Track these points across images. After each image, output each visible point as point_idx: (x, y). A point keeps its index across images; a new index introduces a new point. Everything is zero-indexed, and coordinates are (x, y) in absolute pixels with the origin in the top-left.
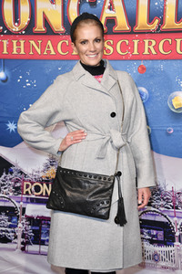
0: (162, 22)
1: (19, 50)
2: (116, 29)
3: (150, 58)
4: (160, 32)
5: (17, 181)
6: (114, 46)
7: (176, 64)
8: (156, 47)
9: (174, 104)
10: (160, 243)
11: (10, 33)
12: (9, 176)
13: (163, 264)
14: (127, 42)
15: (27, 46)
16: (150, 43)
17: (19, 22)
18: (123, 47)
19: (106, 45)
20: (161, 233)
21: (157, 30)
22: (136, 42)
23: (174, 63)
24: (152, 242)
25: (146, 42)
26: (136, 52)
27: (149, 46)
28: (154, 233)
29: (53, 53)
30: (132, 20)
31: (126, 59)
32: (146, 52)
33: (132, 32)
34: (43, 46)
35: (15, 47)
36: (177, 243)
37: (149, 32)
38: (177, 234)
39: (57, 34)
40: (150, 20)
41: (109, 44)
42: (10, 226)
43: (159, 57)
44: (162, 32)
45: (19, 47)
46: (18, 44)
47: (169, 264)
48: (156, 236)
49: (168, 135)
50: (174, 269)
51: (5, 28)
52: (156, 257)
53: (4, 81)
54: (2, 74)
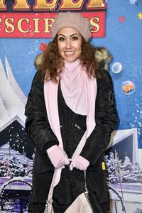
0: (60, 1)
2: (16, 7)
4: (59, 11)
6: (15, 24)
14: (28, 20)
16: (50, 22)
18: (24, 25)
19: (7, 23)
21: (56, 9)
22: (36, 21)
25: (47, 20)
26: (37, 31)
27: (49, 24)
31: (28, 37)
32: (47, 31)
33: (31, 11)
37: (48, 11)
41: (9, 21)
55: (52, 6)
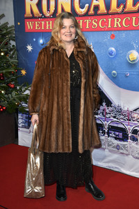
0: (125, 7)
1: (49, 27)
2: (99, 12)
3: (118, 29)
4: (124, 13)
6: (98, 23)
7: (132, 33)
8: (121, 23)
9: (130, 57)
10: (120, 140)
11: (45, 17)
13: (121, 151)
14: (105, 20)
16: (118, 20)
17: (49, 11)
19: (93, 22)
20: (121, 134)
21: (122, 12)
22: (110, 20)
23: (131, 32)
24: (116, 139)
25: (116, 19)
26: (109, 26)
27: (117, 22)
28: (117, 133)
30: (108, 6)
31: (104, 30)
32: (115, 26)
33: (108, 14)
35: (47, 25)
36: (129, 140)
37: (117, 13)
38: (130, 135)
40: (118, 6)
41: (95, 21)
43: (123, 29)
46: (49, 24)
47: (125, 152)
48: (118, 135)
49: (127, 77)
50: (127, 155)
51: (43, 14)
52: (118, 147)
53: (42, 45)
54: (41, 41)
55: (120, 10)
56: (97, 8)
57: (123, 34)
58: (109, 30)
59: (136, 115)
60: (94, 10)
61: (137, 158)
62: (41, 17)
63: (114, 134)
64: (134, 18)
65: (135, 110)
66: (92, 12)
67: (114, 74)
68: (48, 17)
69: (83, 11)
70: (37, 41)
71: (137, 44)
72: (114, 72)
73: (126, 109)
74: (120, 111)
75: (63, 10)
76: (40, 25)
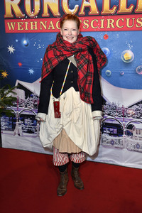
0: (118, 8)
1: (34, 27)
2: (90, 13)
3: (111, 30)
5: (35, 101)
6: (89, 24)
7: (126, 34)
8: (114, 24)
9: (125, 57)
10: (115, 135)
11: (29, 18)
12: (31, 99)
13: (116, 146)
14: (97, 21)
15: (39, 25)
16: (111, 21)
17: (34, 11)
19: (84, 23)
20: (116, 130)
21: (115, 13)
22: (102, 21)
23: (125, 33)
24: (110, 134)
25: (109, 20)
26: (102, 27)
27: (110, 23)
28: (112, 130)
29: (53, 28)
30: (100, 7)
31: (96, 31)
32: (109, 27)
33: (100, 15)
34: (48, 25)
35: (32, 26)
36: (124, 135)
37: (110, 15)
38: (125, 130)
39: (56, 17)
40: (111, 7)
41: (86, 22)
42: (33, 125)
43: (116, 30)
44: (118, 14)
45: (34, 26)
46: (34, 24)
47: (119, 146)
49: (121, 75)
50: (122, 148)
51: (26, 15)
52: (112, 142)
53: (26, 45)
54: (25, 42)
55: (113, 11)
56: (87, 9)
57: (117, 35)
58: (102, 30)
59: (131, 112)
60: (84, 11)
61: (132, 150)
62: (24, 18)
63: (109, 130)
64: (128, 20)
65: (131, 107)
66: (82, 12)
67: (108, 73)
68: (33, 18)
69: (73, 12)
70: (20, 42)
71: (131, 44)
72: (108, 71)
73: (121, 106)
74: (114, 108)
75: (49, 10)
76: (24, 26)
